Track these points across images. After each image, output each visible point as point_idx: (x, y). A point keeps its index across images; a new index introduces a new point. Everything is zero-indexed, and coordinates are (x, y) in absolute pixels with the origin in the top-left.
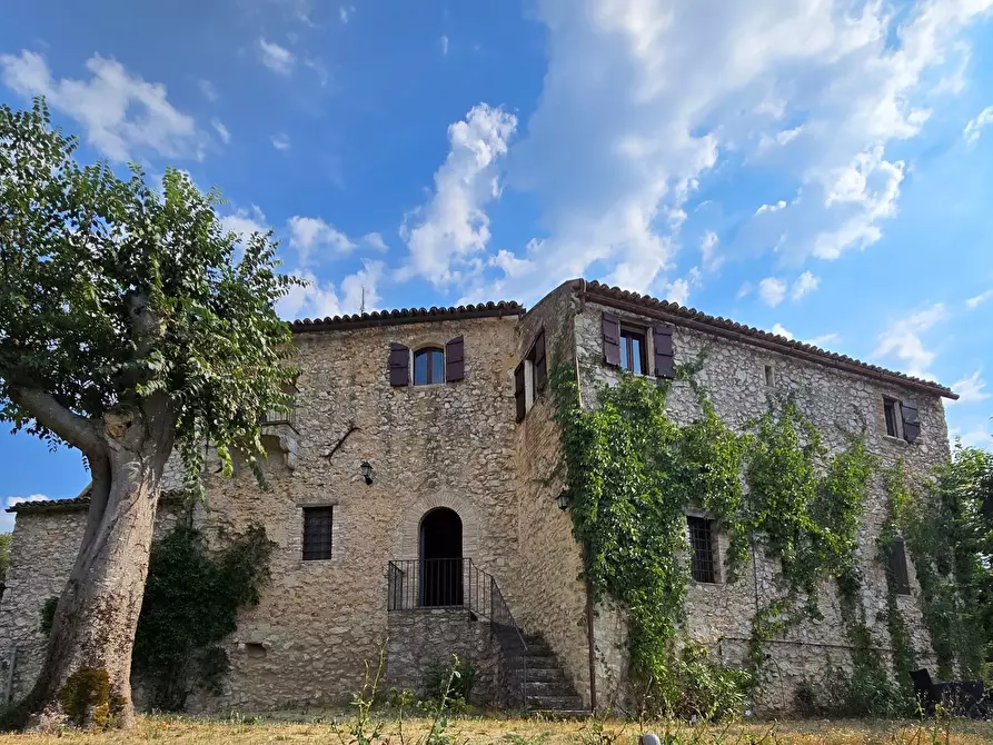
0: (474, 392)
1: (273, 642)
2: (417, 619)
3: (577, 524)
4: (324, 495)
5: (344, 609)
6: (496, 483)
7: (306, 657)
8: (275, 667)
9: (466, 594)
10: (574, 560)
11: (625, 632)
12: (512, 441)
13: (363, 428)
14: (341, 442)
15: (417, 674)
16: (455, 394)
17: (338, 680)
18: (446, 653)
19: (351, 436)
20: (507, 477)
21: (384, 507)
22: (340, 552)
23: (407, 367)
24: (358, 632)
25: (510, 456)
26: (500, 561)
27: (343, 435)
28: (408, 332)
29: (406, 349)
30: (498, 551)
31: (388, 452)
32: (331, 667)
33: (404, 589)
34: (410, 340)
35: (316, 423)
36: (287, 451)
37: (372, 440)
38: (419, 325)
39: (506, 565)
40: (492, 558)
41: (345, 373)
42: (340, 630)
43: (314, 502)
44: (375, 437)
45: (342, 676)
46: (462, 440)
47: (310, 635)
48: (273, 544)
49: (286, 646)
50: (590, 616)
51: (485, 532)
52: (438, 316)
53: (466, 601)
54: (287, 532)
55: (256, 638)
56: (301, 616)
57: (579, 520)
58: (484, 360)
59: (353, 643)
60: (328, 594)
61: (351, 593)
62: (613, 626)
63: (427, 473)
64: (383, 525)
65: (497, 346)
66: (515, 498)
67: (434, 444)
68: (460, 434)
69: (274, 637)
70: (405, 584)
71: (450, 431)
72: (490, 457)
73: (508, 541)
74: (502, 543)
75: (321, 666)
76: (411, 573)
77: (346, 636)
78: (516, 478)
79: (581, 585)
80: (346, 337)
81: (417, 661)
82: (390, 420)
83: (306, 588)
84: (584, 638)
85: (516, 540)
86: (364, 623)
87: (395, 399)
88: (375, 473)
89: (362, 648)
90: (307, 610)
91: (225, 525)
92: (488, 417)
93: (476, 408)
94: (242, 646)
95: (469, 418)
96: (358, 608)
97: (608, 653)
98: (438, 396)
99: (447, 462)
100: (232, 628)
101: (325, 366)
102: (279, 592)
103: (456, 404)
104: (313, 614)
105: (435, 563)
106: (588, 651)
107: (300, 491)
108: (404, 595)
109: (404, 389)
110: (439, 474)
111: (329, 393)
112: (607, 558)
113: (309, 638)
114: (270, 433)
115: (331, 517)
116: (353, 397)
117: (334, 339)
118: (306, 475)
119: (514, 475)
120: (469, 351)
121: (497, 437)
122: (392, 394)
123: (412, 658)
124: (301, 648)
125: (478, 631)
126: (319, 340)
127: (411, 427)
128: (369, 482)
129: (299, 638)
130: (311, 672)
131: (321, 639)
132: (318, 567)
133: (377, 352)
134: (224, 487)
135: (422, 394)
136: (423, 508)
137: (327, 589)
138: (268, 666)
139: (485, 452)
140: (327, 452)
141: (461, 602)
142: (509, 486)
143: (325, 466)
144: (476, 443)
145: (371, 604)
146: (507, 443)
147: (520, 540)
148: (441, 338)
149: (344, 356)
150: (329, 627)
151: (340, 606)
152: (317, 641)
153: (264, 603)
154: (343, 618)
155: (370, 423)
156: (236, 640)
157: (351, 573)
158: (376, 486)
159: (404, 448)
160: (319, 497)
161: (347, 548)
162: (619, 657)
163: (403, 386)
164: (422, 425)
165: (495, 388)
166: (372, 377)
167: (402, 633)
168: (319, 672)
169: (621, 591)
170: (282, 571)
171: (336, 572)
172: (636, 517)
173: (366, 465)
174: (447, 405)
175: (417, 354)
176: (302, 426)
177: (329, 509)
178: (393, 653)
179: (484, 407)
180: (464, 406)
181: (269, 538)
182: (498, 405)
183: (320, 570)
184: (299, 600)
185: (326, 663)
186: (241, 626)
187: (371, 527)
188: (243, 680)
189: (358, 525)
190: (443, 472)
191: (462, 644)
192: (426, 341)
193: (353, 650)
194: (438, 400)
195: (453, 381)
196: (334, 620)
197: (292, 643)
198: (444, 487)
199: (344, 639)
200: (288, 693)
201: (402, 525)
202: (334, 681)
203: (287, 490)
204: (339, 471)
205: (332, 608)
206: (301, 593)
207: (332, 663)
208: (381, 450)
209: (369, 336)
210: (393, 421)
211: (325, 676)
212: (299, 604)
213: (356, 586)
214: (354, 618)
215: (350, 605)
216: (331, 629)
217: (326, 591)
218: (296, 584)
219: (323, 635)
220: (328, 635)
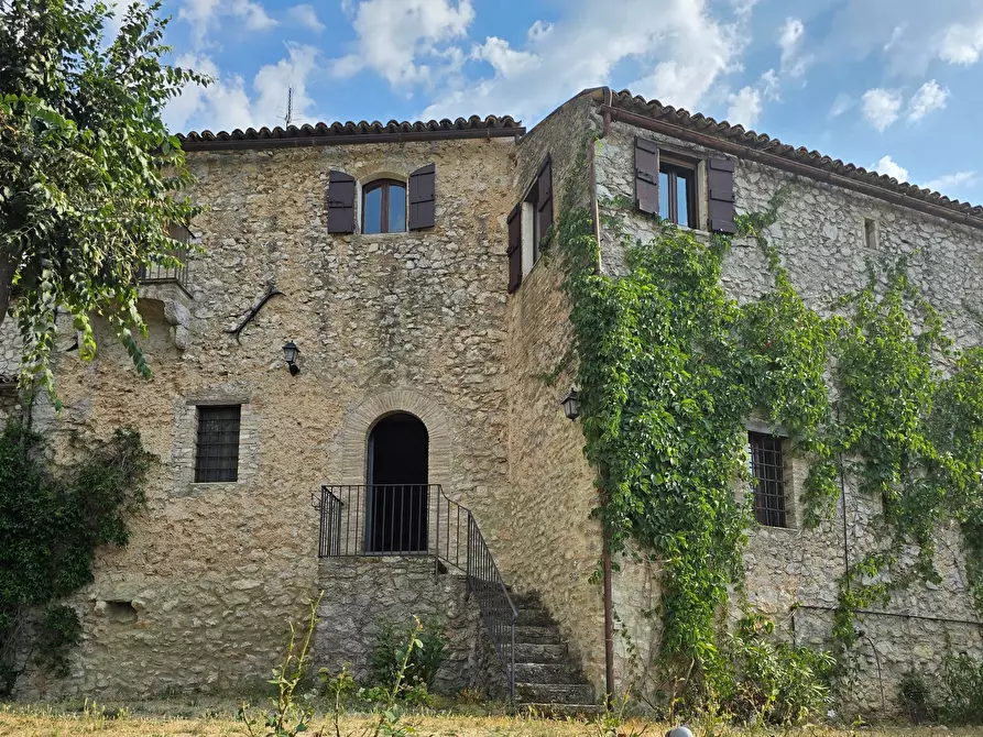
0: (449, 246)
1: (149, 601)
2: (360, 570)
3: (591, 440)
4: (228, 388)
5: (255, 554)
6: (478, 378)
7: (197, 622)
8: (149, 636)
9: (432, 535)
10: (585, 491)
11: (656, 594)
12: (501, 319)
13: (287, 293)
14: (255, 312)
15: (358, 649)
16: (421, 249)
17: (241, 656)
18: (401, 619)
19: (269, 304)
20: (493, 370)
21: (318, 409)
22: (250, 471)
23: (352, 207)
24: (273, 587)
25: (499, 341)
26: (481, 490)
27: (257, 302)
28: (356, 156)
29: (352, 181)
30: (478, 476)
31: (322, 329)
32: (233, 637)
33: (343, 527)
34: (358, 167)
35: (217, 282)
36: (175, 324)
37: (300, 311)
38: (371, 147)
39: (490, 495)
40: (469, 485)
41: (263, 213)
42: (247, 584)
43: (213, 398)
44: (304, 307)
45: (249, 650)
46: (431, 315)
47: (203, 590)
48: (152, 457)
49: (166, 606)
50: (607, 569)
51: (461, 450)
52: (398, 134)
53: (431, 545)
54: (172, 440)
55: (122, 594)
56: (192, 563)
57: (594, 433)
58: (464, 200)
59: (266, 602)
60: (232, 531)
61: (264, 531)
62: (640, 587)
63: (380, 362)
64: (314, 434)
65: (483, 180)
66: (504, 401)
67: (390, 320)
68: (428, 306)
69: (148, 593)
70: (344, 520)
71: (412, 302)
72: (469, 341)
73: (493, 461)
74: (485, 464)
75: (218, 635)
76: (353, 504)
77: (256, 594)
78: (506, 372)
79: (595, 526)
80: (264, 159)
81: (359, 630)
82: (327, 282)
83: (198, 523)
84: (599, 602)
85: (504, 461)
86: (283, 575)
87: (334, 252)
88: (303, 359)
89: (278, 611)
90: (197, 555)
91: (80, 428)
92: (469, 283)
93: (452, 269)
94: (101, 605)
95: (440, 283)
96: (276, 552)
97: (631, 624)
98: (397, 250)
99: (408, 346)
100: (86, 577)
101: (233, 200)
102: (158, 528)
103: (423, 263)
104: (208, 560)
105: (389, 490)
106: (603, 620)
107: (192, 380)
108: (343, 535)
109: (348, 238)
110: (396, 363)
111: (237, 240)
112: (632, 489)
113: (202, 595)
114: (150, 295)
115: (237, 420)
116: (273, 248)
117: (247, 161)
118: (203, 358)
119: (503, 368)
120: (443, 188)
121: (481, 312)
122: (330, 245)
123: (353, 625)
124: (188, 609)
125: (448, 589)
126: (224, 163)
127: (357, 295)
128: (294, 371)
129: (186, 594)
130: (201, 644)
131: (219, 597)
132: (217, 492)
133: (308, 183)
134: (81, 372)
135: (374, 247)
136: (371, 412)
137: (230, 525)
138: (140, 635)
139: (463, 334)
140: (234, 326)
141: (424, 547)
142: (496, 383)
143: (230, 346)
144: (450, 321)
145: (294, 547)
146: (494, 321)
147: (511, 460)
148: (403, 168)
149: (261, 187)
150: (233, 580)
151: (248, 550)
152: (213, 600)
153: (136, 544)
154: (253, 567)
155: (297, 287)
156: (93, 596)
157: (266, 502)
158: (304, 378)
159: (346, 325)
160: (221, 391)
161: (261, 467)
162: (648, 629)
163: (347, 233)
164: (373, 292)
165: (479, 242)
166: (301, 220)
167: (340, 590)
168: (216, 645)
169: (652, 535)
170: (164, 496)
171: (245, 501)
172: (676, 432)
173: (290, 347)
174: (410, 264)
175: (366, 188)
176: (197, 288)
177: (236, 409)
178: (326, 618)
179: (463, 267)
180: (436, 265)
181: (146, 449)
182: (483, 266)
183: (220, 497)
184: (187, 540)
185: (226, 631)
186: (100, 577)
187: (296, 436)
188: (101, 655)
189: (279, 433)
190: (402, 360)
191: (426, 607)
192: (381, 169)
193: (266, 613)
194: (396, 255)
195: (419, 230)
196: (239, 569)
197: (176, 602)
198: (403, 382)
199: (252, 599)
200: (167, 675)
201: (342, 436)
202: (236, 657)
203: (174, 379)
204: (251, 354)
205: (237, 552)
206: (191, 530)
207: (235, 632)
208: (313, 327)
209: (298, 159)
210: (330, 284)
211: (223, 651)
212: (187, 545)
213: (272, 520)
214: (268, 567)
215: (264, 549)
216: (234, 584)
217: (228, 527)
218: (186, 516)
219: (222, 591)
220: (230, 591)
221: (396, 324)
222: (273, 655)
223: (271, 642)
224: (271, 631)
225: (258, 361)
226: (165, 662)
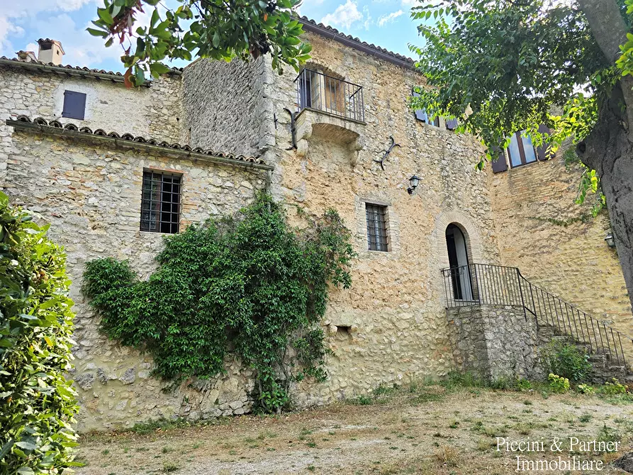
0: (462, 142)
1: (359, 325)
2: (498, 313)
4: (381, 195)
5: (407, 297)
6: (483, 211)
7: (386, 340)
8: (362, 350)
12: (486, 183)
13: (400, 146)
14: (387, 153)
16: (452, 140)
17: (411, 361)
18: (519, 341)
19: (393, 150)
20: (487, 209)
21: (422, 215)
22: (397, 247)
24: (420, 318)
25: (487, 194)
27: (387, 147)
30: (491, 262)
31: (419, 171)
32: (405, 349)
37: (407, 158)
41: (382, 96)
42: (407, 316)
43: (373, 200)
44: (409, 156)
46: (461, 175)
49: (368, 329)
51: (482, 247)
54: (356, 223)
55: (345, 321)
56: (378, 302)
59: (417, 327)
60: (393, 283)
61: (409, 284)
63: (444, 195)
64: (423, 229)
66: (493, 225)
67: (446, 173)
68: (459, 170)
69: (359, 321)
71: (453, 166)
72: (477, 192)
74: (491, 255)
75: (398, 348)
77: (411, 322)
78: (492, 211)
82: (416, 145)
83: (377, 276)
85: (498, 255)
86: (422, 311)
87: (417, 129)
89: (423, 333)
90: (379, 296)
93: (464, 154)
94: (334, 329)
95: (461, 160)
96: (415, 296)
98: (443, 137)
99: (455, 189)
102: (356, 277)
103: (453, 147)
104: (384, 300)
107: (361, 186)
109: (422, 124)
113: (385, 322)
116: (390, 118)
118: (364, 174)
119: (491, 209)
121: (479, 178)
122: (415, 125)
123: (501, 344)
124: (379, 332)
125: (531, 324)
127: (430, 156)
128: (409, 191)
129: (377, 322)
130: (391, 354)
131: (393, 323)
132: (383, 257)
133: (401, 88)
134: (296, 166)
135: (434, 133)
136: (446, 221)
137: (392, 278)
138: (358, 349)
139: (474, 188)
140: (378, 158)
142: (490, 215)
143: (377, 170)
144: (468, 179)
145: (423, 294)
147: (504, 255)
149: (379, 81)
150: (399, 313)
151: (403, 294)
152: (390, 325)
154: (406, 305)
155: (404, 144)
156: (328, 322)
157: (407, 266)
158: (415, 196)
159: (428, 171)
160: (377, 196)
161: (402, 244)
163: (422, 121)
164: (436, 156)
165: (472, 143)
166: (400, 107)
167: (491, 323)
168: (397, 354)
170: (355, 257)
171: (397, 264)
174: (448, 146)
177: (385, 208)
178: (490, 340)
179: (469, 153)
180: (458, 150)
181: (343, 224)
182: (476, 156)
183: (385, 260)
184: (371, 286)
185: (401, 345)
186: (328, 308)
187: (415, 229)
188: (337, 364)
189: (407, 226)
190: (453, 196)
191: (525, 334)
193: (418, 334)
194: (443, 140)
195: (450, 130)
196: (401, 306)
197: (372, 327)
198: (456, 208)
199: (411, 324)
200: (377, 375)
201: (436, 232)
202: (409, 362)
203: (351, 183)
204: (388, 177)
205: (397, 296)
206: (373, 279)
207: (404, 346)
208: (414, 168)
209: (394, 72)
210: (418, 146)
211: (401, 358)
212: (372, 289)
213: (412, 278)
214: (414, 306)
215: (410, 294)
216: (400, 315)
217: (391, 280)
218: (369, 271)
219: (395, 320)
220: (399, 320)
221: (448, 176)
222: (426, 360)
223: (422, 352)
224: (422, 345)
225: (392, 182)
226: (374, 367)
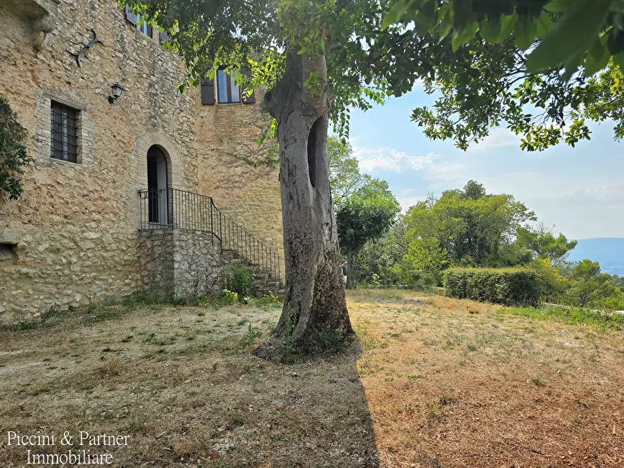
1: (29, 243)
2: (189, 237)
4: (73, 95)
5: (96, 216)
6: (187, 139)
7: (64, 260)
8: (30, 271)
13: (104, 45)
14: (85, 48)
16: (164, 57)
17: (93, 282)
19: (94, 47)
20: (192, 138)
21: (123, 130)
22: (89, 159)
24: (108, 238)
25: (194, 124)
27: (86, 41)
31: (123, 80)
32: (86, 270)
37: (110, 61)
42: (93, 235)
43: (62, 99)
44: (113, 60)
45: (96, 278)
46: (170, 97)
47: (66, 238)
48: (21, 129)
49: (41, 248)
51: (183, 174)
54: (35, 121)
55: (9, 237)
56: (57, 218)
59: (104, 248)
60: (81, 199)
61: (99, 202)
63: (150, 113)
64: (122, 145)
67: (154, 91)
68: (169, 92)
69: (28, 238)
71: (163, 86)
72: (184, 118)
73: (194, 183)
75: (78, 269)
77: (98, 242)
78: (197, 141)
82: (124, 50)
83: (59, 189)
86: (111, 231)
87: (126, 32)
89: (110, 254)
96: (106, 216)
98: (155, 51)
99: (162, 110)
102: (29, 187)
103: (165, 65)
104: (66, 217)
107: (46, 78)
109: (133, 28)
110: (157, 118)
113: (65, 241)
116: (93, 7)
118: (53, 64)
119: (196, 138)
122: (124, 26)
123: (187, 265)
124: (56, 251)
125: (216, 248)
127: (138, 67)
128: (111, 101)
129: (54, 240)
130: (69, 275)
131: (76, 243)
132: (70, 169)
135: (145, 42)
136: (149, 142)
137: (79, 194)
139: (182, 114)
142: (194, 145)
143: (71, 64)
144: (177, 104)
145: (115, 214)
146: (192, 113)
150: (83, 232)
151: (91, 212)
152: (72, 244)
154: (94, 224)
155: (108, 43)
157: (100, 182)
158: (116, 107)
159: (135, 83)
160: (68, 96)
161: (95, 158)
163: (132, 24)
164: (146, 69)
167: (181, 246)
168: (77, 275)
170: (31, 163)
171: (87, 179)
174: (160, 63)
177: (78, 112)
180: (169, 70)
181: (16, 120)
183: (71, 172)
184: (51, 200)
185: (82, 266)
187: (113, 144)
189: (104, 138)
190: (160, 117)
191: (209, 257)
193: (105, 254)
194: (155, 54)
196: (87, 224)
197: (48, 245)
198: (161, 129)
199: (97, 245)
200: (48, 298)
201: (136, 152)
202: (90, 283)
203: (32, 71)
204: (85, 77)
205: (84, 213)
206: (53, 193)
207: (86, 267)
208: (119, 76)
210: (125, 52)
211: (81, 279)
212: (51, 204)
213: (104, 195)
214: (103, 225)
215: (99, 213)
216: (85, 234)
217: (78, 195)
218: (49, 182)
219: (78, 239)
220: (84, 239)
221: (156, 95)
222: (111, 281)
223: (107, 273)
224: (108, 266)
225: (89, 83)
226: (46, 289)
